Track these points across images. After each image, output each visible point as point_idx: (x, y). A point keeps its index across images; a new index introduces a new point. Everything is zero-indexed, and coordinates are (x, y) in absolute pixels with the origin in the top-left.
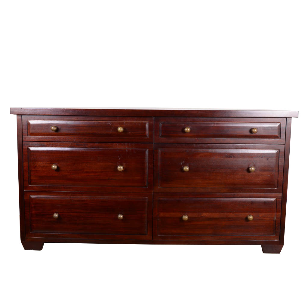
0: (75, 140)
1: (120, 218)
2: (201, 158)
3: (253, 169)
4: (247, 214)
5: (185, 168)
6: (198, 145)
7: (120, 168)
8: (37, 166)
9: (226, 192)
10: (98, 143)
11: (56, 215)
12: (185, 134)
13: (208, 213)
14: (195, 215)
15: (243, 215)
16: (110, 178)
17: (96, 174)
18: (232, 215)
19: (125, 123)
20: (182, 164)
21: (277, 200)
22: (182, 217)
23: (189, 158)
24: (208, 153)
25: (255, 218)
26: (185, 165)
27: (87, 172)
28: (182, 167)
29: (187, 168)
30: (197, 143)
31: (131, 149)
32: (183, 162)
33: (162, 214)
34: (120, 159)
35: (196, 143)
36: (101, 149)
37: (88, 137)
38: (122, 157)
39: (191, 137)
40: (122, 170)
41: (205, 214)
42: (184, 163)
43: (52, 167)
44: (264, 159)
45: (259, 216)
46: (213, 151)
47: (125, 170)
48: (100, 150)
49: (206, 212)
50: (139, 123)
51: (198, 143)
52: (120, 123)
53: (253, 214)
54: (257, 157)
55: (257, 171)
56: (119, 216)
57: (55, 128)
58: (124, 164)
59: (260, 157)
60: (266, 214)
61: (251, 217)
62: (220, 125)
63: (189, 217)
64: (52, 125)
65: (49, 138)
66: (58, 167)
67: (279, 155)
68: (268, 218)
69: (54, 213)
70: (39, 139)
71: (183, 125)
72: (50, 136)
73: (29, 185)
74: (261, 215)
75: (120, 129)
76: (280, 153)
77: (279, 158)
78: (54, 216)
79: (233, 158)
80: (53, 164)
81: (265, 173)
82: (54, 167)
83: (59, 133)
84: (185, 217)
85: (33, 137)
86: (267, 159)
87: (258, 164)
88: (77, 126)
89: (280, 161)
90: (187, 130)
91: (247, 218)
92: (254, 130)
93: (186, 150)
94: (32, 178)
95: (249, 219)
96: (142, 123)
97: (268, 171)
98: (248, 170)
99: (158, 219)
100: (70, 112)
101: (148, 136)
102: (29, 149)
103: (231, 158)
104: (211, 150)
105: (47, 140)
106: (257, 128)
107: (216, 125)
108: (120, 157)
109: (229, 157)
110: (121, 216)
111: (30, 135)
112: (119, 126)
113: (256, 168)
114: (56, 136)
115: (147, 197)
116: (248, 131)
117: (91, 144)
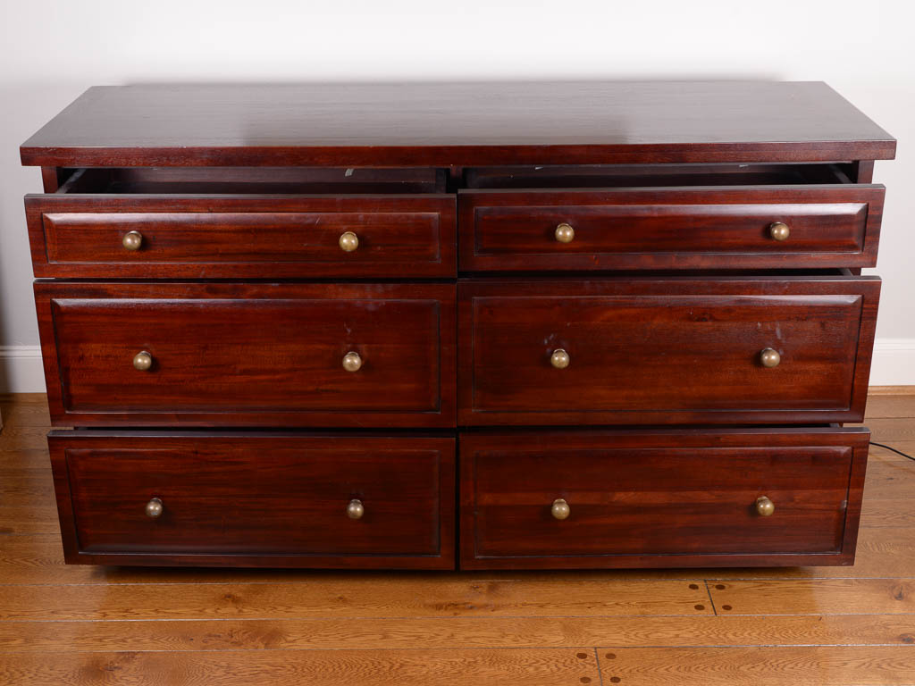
0: (203, 273)
1: (354, 514)
2: (609, 324)
3: (773, 357)
4: (756, 493)
7: (352, 362)
8: (87, 355)
10: (277, 284)
11: (154, 508)
13: (632, 493)
14: (592, 499)
15: (743, 496)
16: (321, 388)
17: (277, 377)
18: (706, 497)
19: (361, 217)
20: (546, 342)
21: (853, 453)
22: (551, 506)
23: (568, 324)
25: (782, 505)
26: (557, 345)
27: (245, 372)
31: (383, 301)
32: (552, 336)
33: (487, 499)
34: (349, 331)
36: (289, 304)
37: (246, 263)
38: (356, 325)
40: (357, 368)
41: (621, 497)
42: (554, 338)
43: (135, 362)
44: (811, 325)
45: (792, 500)
47: (366, 366)
48: (284, 304)
49: (626, 490)
50: (408, 217)
52: (345, 221)
53: (774, 494)
54: (789, 319)
55: (788, 362)
56: (352, 509)
57: (136, 242)
58: (363, 347)
59: (798, 319)
60: (817, 492)
61: (767, 507)
62: (668, 213)
63: (571, 506)
64: (125, 228)
65: (118, 267)
66: (153, 360)
67: (859, 311)
68: (820, 503)
69: (148, 502)
70: (88, 269)
71: (551, 215)
72: (123, 263)
73: (67, 412)
74: (800, 495)
75: (348, 241)
76: (865, 306)
77: (861, 319)
78: (150, 511)
79: (710, 323)
80: (139, 349)
81: (813, 367)
82: (142, 361)
83: (153, 252)
84: (561, 509)
85: (68, 265)
86: (823, 325)
87: (790, 338)
88: (206, 231)
89: (861, 331)
90: (565, 237)
91: (753, 509)
92: (779, 230)
93: (558, 300)
94: (74, 390)
95: (761, 512)
96: (419, 218)
97: (821, 359)
98: (757, 360)
99: (476, 513)
100: (205, 157)
101: (437, 257)
102: (56, 304)
103: (704, 324)
104: (640, 301)
105: (112, 275)
106: (789, 220)
107: (656, 214)
108: (349, 327)
109: (698, 321)
110: (358, 509)
111: (57, 259)
112: (345, 227)
113: (782, 353)
114: (139, 260)
115: (436, 451)
116: (758, 229)
117: (255, 289)
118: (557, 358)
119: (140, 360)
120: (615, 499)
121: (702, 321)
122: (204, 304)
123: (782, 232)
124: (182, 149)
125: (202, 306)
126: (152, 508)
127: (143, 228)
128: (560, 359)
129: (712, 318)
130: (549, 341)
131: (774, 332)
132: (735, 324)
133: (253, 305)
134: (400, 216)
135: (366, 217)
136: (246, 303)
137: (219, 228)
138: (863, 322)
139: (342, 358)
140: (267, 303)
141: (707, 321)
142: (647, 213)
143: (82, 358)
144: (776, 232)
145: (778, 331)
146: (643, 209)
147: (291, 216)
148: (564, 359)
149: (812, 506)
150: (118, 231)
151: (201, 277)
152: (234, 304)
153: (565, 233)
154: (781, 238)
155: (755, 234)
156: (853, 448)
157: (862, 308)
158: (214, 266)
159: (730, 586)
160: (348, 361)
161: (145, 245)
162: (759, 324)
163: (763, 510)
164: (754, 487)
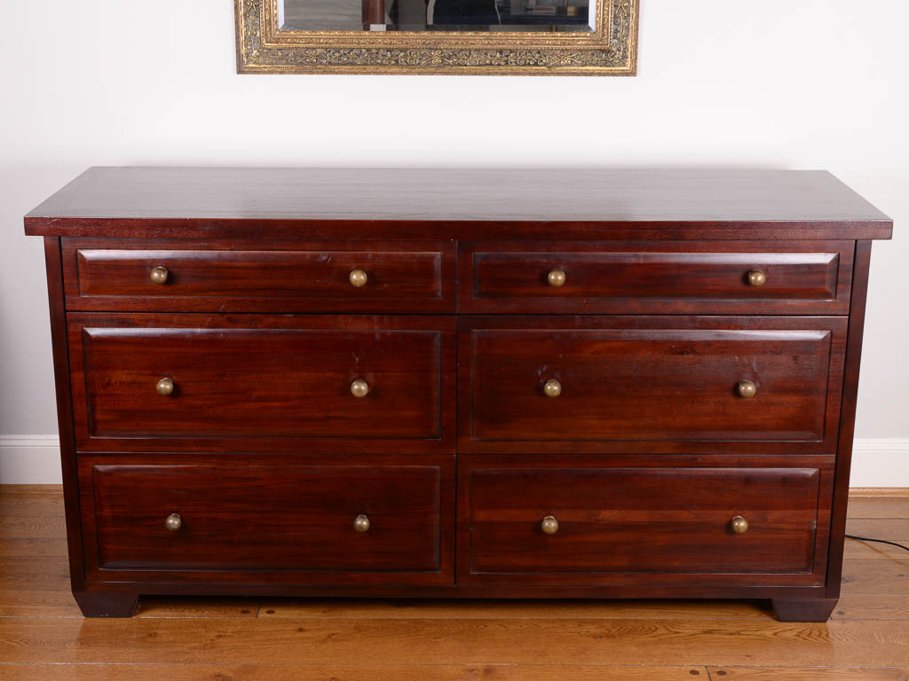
0: (223, 307)
1: (361, 527)
2: (598, 356)
3: (750, 388)
4: (732, 512)
6: (588, 320)
7: (360, 388)
8: (113, 382)
9: (670, 451)
10: (292, 315)
11: (173, 522)
12: (549, 289)
13: (618, 512)
14: (579, 516)
15: (719, 516)
16: (331, 415)
17: (290, 404)
18: (685, 516)
19: (369, 255)
20: (540, 373)
21: (820, 474)
22: (541, 522)
23: (560, 356)
24: (617, 341)
25: (755, 524)
26: (549, 377)
27: (259, 399)
30: (584, 312)
31: (389, 332)
32: (545, 368)
33: (482, 516)
34: (357, 360)
35: (581, 313)
36: (301, 334)
37: (263, 298)
38: (365, 355)
39: (569, 296)
40: (365, 393)
41: (608, 515)
42: (547, 370)
43: (158, 387)
44: (783, 359)
45: (766, 520)
46: (635, 335)
47: (373, 392)
48: (297, 334)
49: (612, 508)
50: (413, 256)
51: (589, 312)
52: (356, 258)
53: (748, 513)
54: (764, 353)
55: (764, 394)
56: (359, 522)
57: (162, 276)
58: (370, 376)
59: (773, 353)
60: (787, 512)
61: (742, 525)
62: (654, 261)
63: (560, 523)
64: (153, 264)
65: (144, 301)
66: (175, 386)
67: (829, 345)
68: (792, 523)
69: (166, 517)
70: (116, 303)
71: (544, 261)
72: (149, 297)
73: (92, 437)
74: (773, 515)
75: (358, 278)
76: (834, 341)
77: (830, 354)
78: (169, 525)
79: (691, 356)
80: (161, 376)
81: (787, 398)
82: (165, 386)
83: (177, 286)
84: (550, 525)
85: (98, 299)
86: (795, 359)
87: (766, 372)
88: (227, 267)
89: (831, 364)
90: (556, 280)
91: (729, 527)
92: (756, 277)
93: (551, 333)
94: (99, 416)
95: (736, 529)
96: (422, 256)
97: (795, 391)
98: (735, 391)
99: (471, 529)
100: (207, 228)
101: (439, 294)
102: (87, 333)
103: (686, 356)
104: (627, 335)
105: (139, 307)
106: (766, 269)
107: (641, 261)
108: (357, 356)
109: (679, 354)
110: (365, 523)
111: (88, 293)
112: (354, 266)
113: (758, 385)
114: (164, 294)
115: (437, 467)
116: (738, 276)
117: (271, 320)
118: (549, 387)
119: (162, 386)
120: (601, 517)
121: (683, 354)
122: (224, 333)
123: (759, 278)
124: (186, 219)
125: (221, 335)
126: (171, 521)
127: (168, 265)
128: (553, 388)
129: (694, 352)
130: (542, 372)
131: (750, 364)
132: (714, 357)
133: (269, 334)
134: (406, 255)
135: (374, 256)
136: (263, 333)
137: (239, 264)
138: (833, 356)
139: (349, 386)
140: (281, 333)
141: (688, 354)
142: (633, 260)
143: (109, 384)
144: (753, 278)
145: (754, 365)
146: (630, 257)
147: (305, 255)
148: (556, 388)
149: (784, 526)
150: (145, 267)
151: (221, 310)
152: (252, 333)
153: (557, 278)
154: (758, 284)
155: (734, 281)
156: (820, 470)
157: (831, 343)
158: (234, 301)
159: (732, 672)
160: (356, 387)
161: (171, 279)
162: (736, 357)
163: (738, 527)
164: (730, 507)
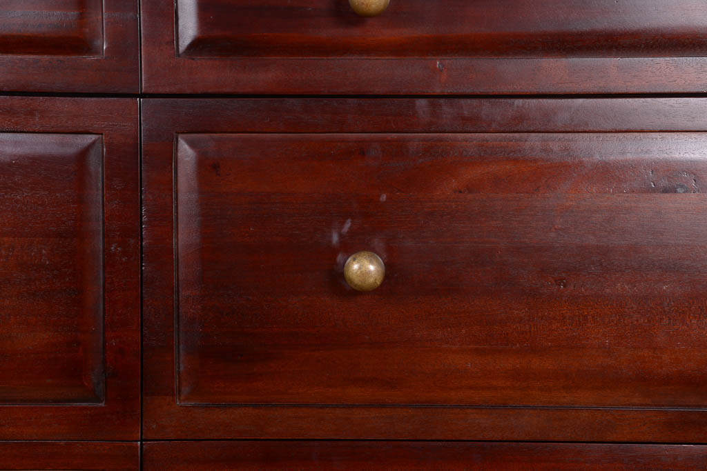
2: (470, 196)
5: (356, 266)
6: (445, 109)
9: (650, 438)
12: (355, 34)
23: (384, 197)
24: (516, 160)
26: (353, 246)
28: (340, 258)
29: (372, 268)
30: (438, 91)
32: (346, 227)
35: (430, 92)
39: (400, 50)
42: (351, 232)
46: (555, 147)
51: (448, 91)
79: (693, 196)
93: (361, 143)
103: (682, 198)
121: (673, 192)
129: (700, 187)
130: (342, 237)
141: (686, 192)
